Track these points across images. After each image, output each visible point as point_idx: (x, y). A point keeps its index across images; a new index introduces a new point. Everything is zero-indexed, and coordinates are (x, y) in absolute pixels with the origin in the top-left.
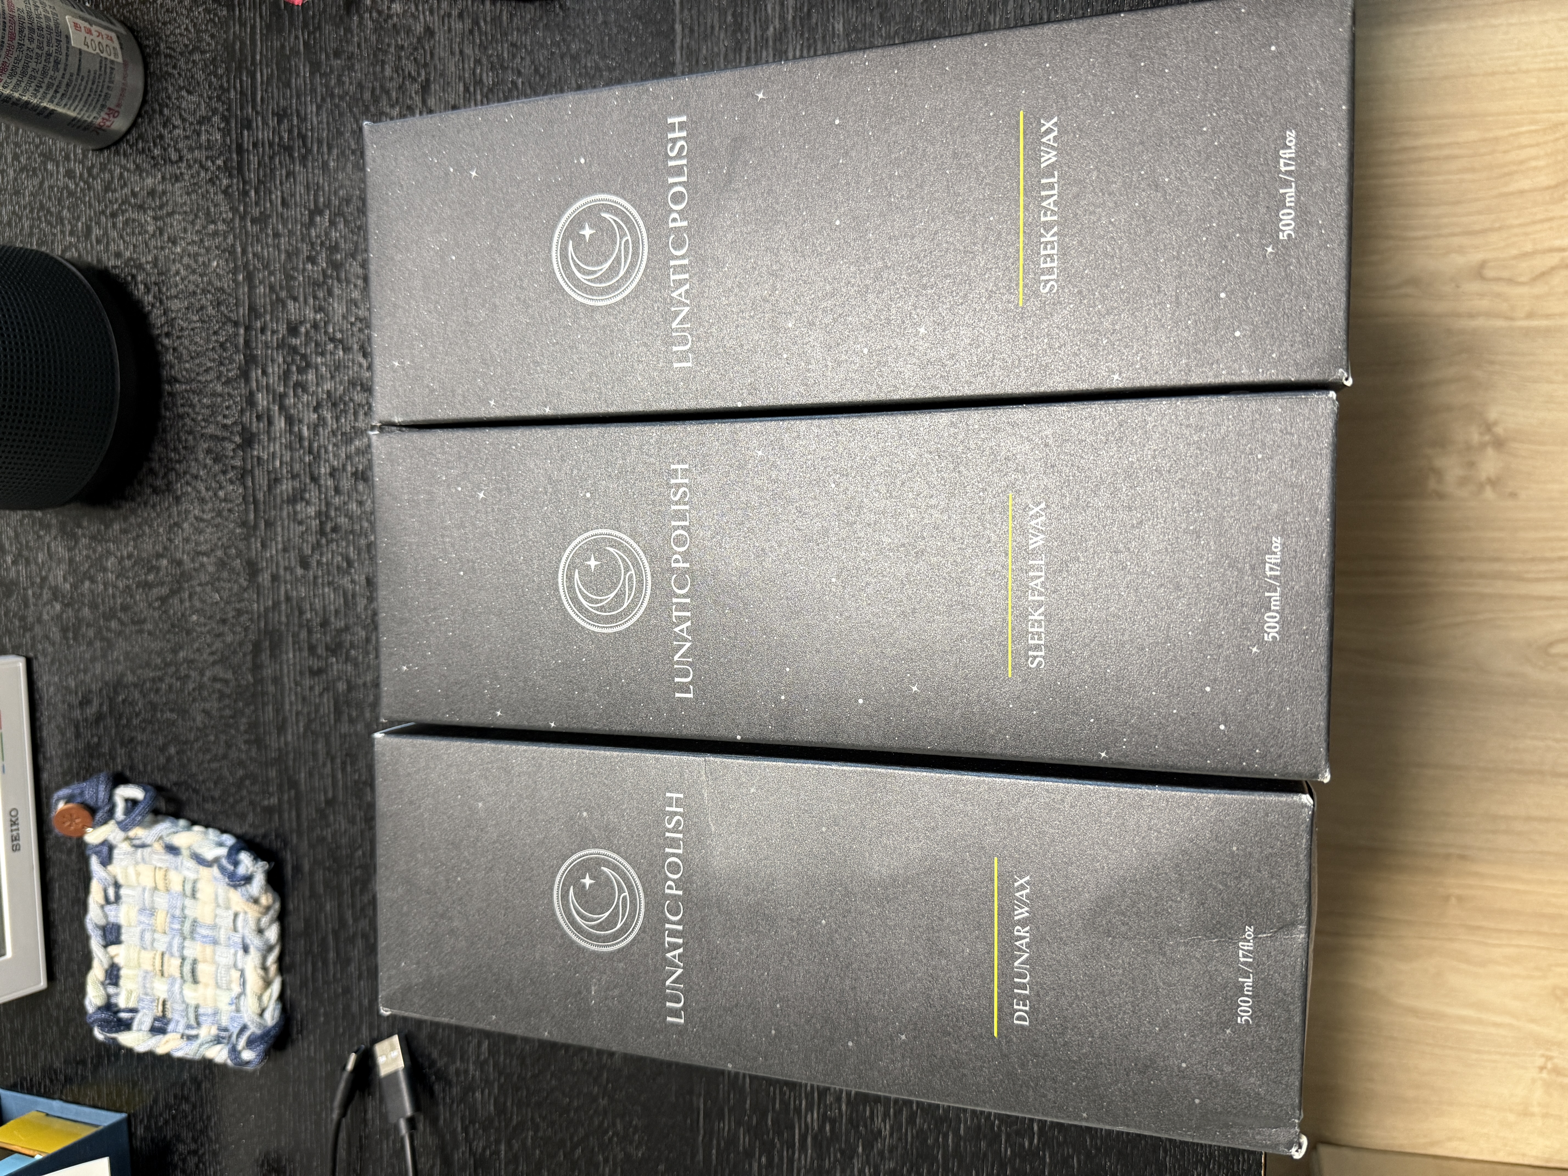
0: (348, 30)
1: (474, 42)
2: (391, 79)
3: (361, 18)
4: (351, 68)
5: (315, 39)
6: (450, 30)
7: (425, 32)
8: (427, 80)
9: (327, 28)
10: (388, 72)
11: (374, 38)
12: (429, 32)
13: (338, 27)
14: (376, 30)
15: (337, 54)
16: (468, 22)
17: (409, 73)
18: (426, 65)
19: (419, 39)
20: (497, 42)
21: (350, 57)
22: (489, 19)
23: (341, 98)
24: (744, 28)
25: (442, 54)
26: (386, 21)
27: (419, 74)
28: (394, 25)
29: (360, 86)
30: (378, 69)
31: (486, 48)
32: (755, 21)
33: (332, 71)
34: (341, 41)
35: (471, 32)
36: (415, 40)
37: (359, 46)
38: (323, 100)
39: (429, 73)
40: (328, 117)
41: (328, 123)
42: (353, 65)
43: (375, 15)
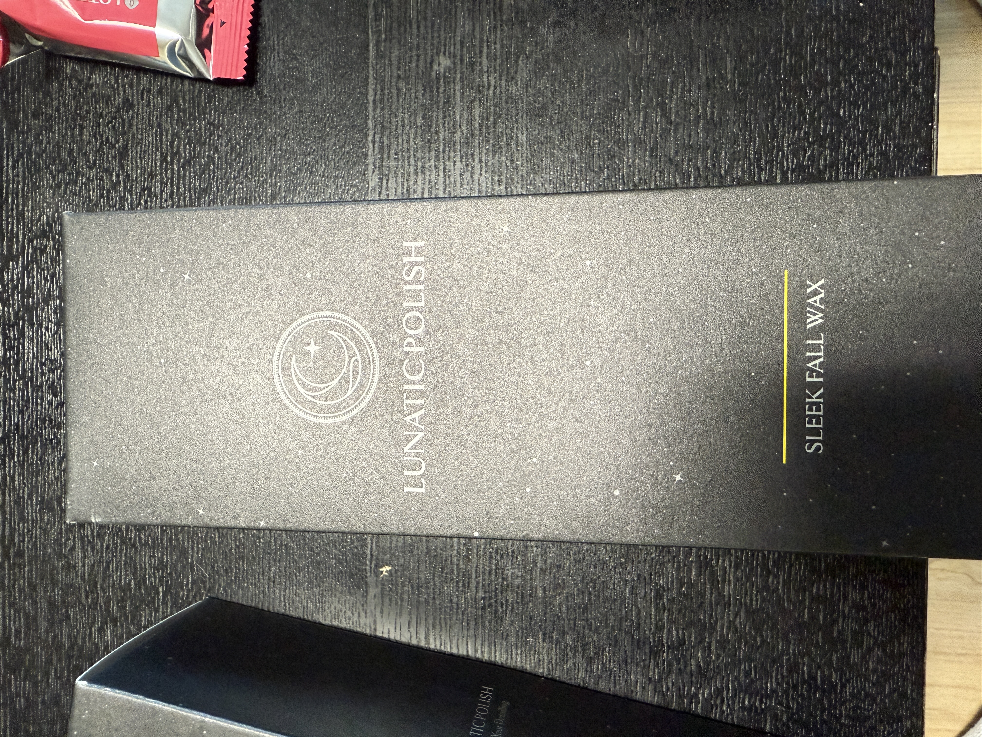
0: (47, 94)
1: (172, 117)
2: (89, 142)
3: (61, 84)
4: (49, 129)
5: (13, 98)
6: (149, 104)
7: (124, 103)
8: (125, 147)
9: (27, 91)
10: (86, 136)
11: (73, 104)
12: (129, 104)
13: (37, 90)
14: (75, 96)
15: (35, 116)
16: (167, 100)
17: (107, 139)
18: (124, 134)
19: (118, 110)
20: (195, 120)
21: (50, 119)
22: (187, 98)
23: (39, 155)
24: (433, 130)
25: (140, 126)
26: (85, 90)
27: (117, 142)
28: (94, 94)
29: (58, 145)
30: (77, 132)
31: (184, 124)
32: (444, 124)
33: (29, 130)
34: (40, 103)
35: (170, 108)
36: (114, 110)
37: (58, 110)
38: (21, 155)
39: (127, 141)
40: (24, 172)
41: (24, 177)
42: (51, 126)
43: (74, 83)
